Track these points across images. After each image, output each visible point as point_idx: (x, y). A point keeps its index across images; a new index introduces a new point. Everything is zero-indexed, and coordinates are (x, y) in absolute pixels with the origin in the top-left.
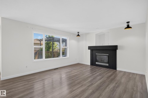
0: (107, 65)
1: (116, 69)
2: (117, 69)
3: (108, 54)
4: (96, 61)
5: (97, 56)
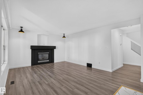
0: (48, 61)
1: (53, 62)
2: (55, 62)
3: (49, 53)
4: (38, 60)
5: (39, 55)
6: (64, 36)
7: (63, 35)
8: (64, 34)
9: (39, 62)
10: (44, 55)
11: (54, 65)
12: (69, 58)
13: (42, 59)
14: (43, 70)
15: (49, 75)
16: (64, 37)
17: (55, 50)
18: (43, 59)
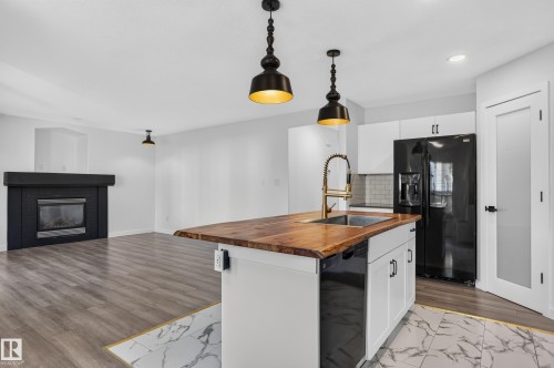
0: (83, 230)
1: (105, 235)
2: (112, 234)
3: (84, 200)
4: (38, 227)
5: (42, 208)
6: (149, 138)
7: (146, 134)
8: (149, 131)
9: (40, 235)
10: (63, 207)
11: (106, 244)
12: (168, 219)
13: (56, 224)
14: (60, 261)
15: (83, 270)
16: (149, 141)
17: (109, 188)
18: (60, 225)
